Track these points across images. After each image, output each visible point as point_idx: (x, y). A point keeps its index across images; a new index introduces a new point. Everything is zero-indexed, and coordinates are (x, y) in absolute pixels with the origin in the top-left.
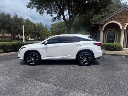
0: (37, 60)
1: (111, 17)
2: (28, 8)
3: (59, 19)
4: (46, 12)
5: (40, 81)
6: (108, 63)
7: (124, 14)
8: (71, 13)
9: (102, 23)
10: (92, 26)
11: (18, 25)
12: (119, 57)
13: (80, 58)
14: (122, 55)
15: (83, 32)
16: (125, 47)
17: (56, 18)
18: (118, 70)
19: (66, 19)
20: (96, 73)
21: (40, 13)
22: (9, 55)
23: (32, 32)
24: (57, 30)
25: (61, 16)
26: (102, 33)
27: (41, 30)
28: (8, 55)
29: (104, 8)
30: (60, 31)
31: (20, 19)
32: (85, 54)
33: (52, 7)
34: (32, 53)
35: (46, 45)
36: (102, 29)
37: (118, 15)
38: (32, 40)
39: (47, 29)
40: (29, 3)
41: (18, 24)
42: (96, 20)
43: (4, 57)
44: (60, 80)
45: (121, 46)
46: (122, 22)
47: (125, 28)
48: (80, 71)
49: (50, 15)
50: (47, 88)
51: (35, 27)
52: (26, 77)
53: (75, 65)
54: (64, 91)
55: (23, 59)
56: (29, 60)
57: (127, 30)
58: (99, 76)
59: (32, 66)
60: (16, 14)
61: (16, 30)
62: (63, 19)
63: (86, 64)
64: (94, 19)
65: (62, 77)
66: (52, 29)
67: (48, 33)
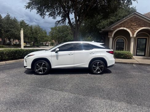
0: (47, 68)
1: (121, 24)
2: (27, 9)
3: (63, 22)
4: (48, 13)
5: (56, 90)
6: (120, 71)
7: (133, 20)
8: (77, 17)
9: (111, 29)
10: (100, 32)
11: (12, 28)
12: (130, 66)
13: (93, 66)
14: (132, 64)
15: (89, 38)
16: (134, 56)
17: (61, 22)
18: (131, 77)
19: (72, 23)
20: (110, 81)
21: (41, 15)
22: (8, 63)
23: (28, 37)
24: (59, 35)
25: (66, 19)
26: (111, 40)
27: (39, 35)
28: (6, 64)
29: (114, 12)
30: (61, 36)
31: (13, 20)
32: (98, 62)
33: (55, 8)
34: (41, 62)
35: (56, 52)
36: (111, 36)
37: (128, 21)
38: (28, 45)
39: (46, 33)
40: (28, 3)
41: (11, 26)
42: (104, 25)
43: (3, 66)
44: (77, 88)
45: (130, 54)
46: (132, 28)
47: (135, 36)
48: (95, 80)
49: (52, 17)
50: (66, 96)
51: (31, 31)
52: (39, 87)
53: (87, 73)
54: (84, 98)
55: (30, 68)
56: (37, 69)
57: (137, 38)
58: (114, 84)
59: (41, 76)
60: (8, 14)
61: (8, 33)
62: (68, 23)
63: (99, 72)
64: (102, 24)
65: (78, 86)
66: (52, 33)
67: (47, 38)
